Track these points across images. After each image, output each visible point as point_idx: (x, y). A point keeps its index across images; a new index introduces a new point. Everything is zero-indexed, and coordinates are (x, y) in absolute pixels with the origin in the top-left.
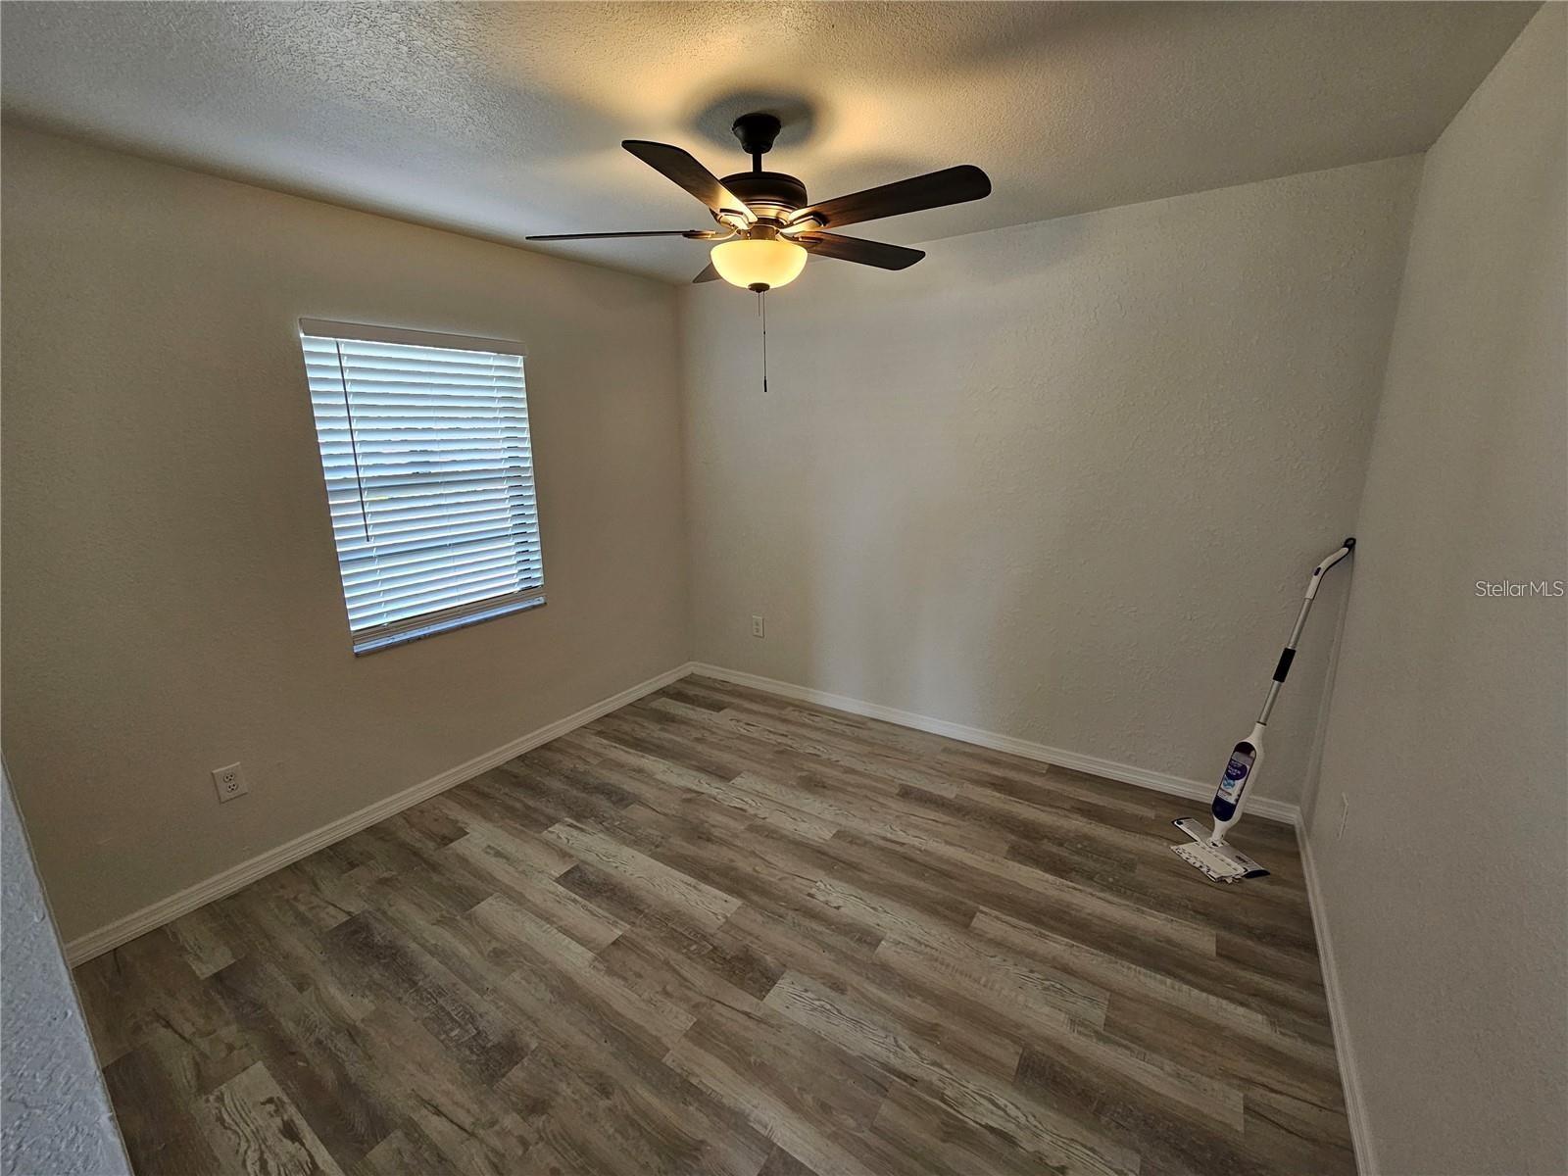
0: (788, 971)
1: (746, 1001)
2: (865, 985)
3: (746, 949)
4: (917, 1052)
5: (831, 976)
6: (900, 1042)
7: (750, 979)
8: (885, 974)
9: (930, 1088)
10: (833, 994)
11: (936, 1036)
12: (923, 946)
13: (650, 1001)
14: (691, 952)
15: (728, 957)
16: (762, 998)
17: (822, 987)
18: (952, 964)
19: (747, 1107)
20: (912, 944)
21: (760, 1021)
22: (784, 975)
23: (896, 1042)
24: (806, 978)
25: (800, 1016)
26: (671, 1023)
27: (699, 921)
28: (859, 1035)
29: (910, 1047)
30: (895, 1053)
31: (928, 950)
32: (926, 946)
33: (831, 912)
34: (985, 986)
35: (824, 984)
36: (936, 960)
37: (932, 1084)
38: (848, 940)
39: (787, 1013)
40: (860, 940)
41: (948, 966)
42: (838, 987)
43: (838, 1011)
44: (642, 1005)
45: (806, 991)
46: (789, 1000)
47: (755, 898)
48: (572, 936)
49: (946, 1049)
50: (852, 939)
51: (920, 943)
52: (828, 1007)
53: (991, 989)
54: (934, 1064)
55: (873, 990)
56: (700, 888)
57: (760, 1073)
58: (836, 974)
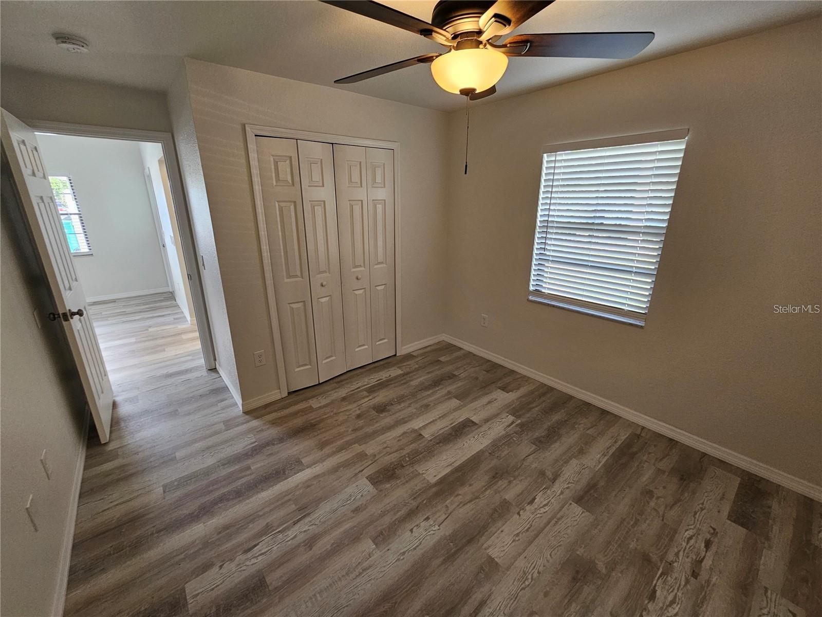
0: (376, 491)
1: (368, 472)
2: (351, 524)
3: (398, 478)
4: (305, 531)
5: (365, 509)
6: (314, 526)
7: (379, 476)
8: (354, 537)
9: (287, 528)
10: (355, 506)
11: (305, 546)
12: (361, 571)
13: (385, 443)
14: (405, 458)
15: (396, 470)
16: (367, 478)
17: (360, 503)
18: (339, 583)
19: (324, 463)
20: (366, 564)
21: (356, 475)
22: (375, 489)
23: (315, 524)
24: (369, 498)
25: (350, 490)
26: (371, 448)
27: (424, 463)
28: (328, 510)
29: (309, 529)
30: (310, 522)
31: (357, 573)
32: (360, 574)
33: (409, 526)
34: (315, 595)
35: (362, 504)
36: (347, 574)
37: (288, 531)
38: (385, 526)
39: (354, 485)
40: (381, 533)
41: (340, 579)
42: (357, 510)
43: (344, 506)
44: (385, 440)
45: (362, 496)
46: (361, 488)
47: (434, 489)
48: (430, 423)
49: (298, 546)
50: (384, 529)
51: (364, 570)
52: (349, 502)
53: (311, 598)
54: (295, 537)
55: (347, 526)
56: (450, 467)
57: (335, 470)
58: (364, 512)
